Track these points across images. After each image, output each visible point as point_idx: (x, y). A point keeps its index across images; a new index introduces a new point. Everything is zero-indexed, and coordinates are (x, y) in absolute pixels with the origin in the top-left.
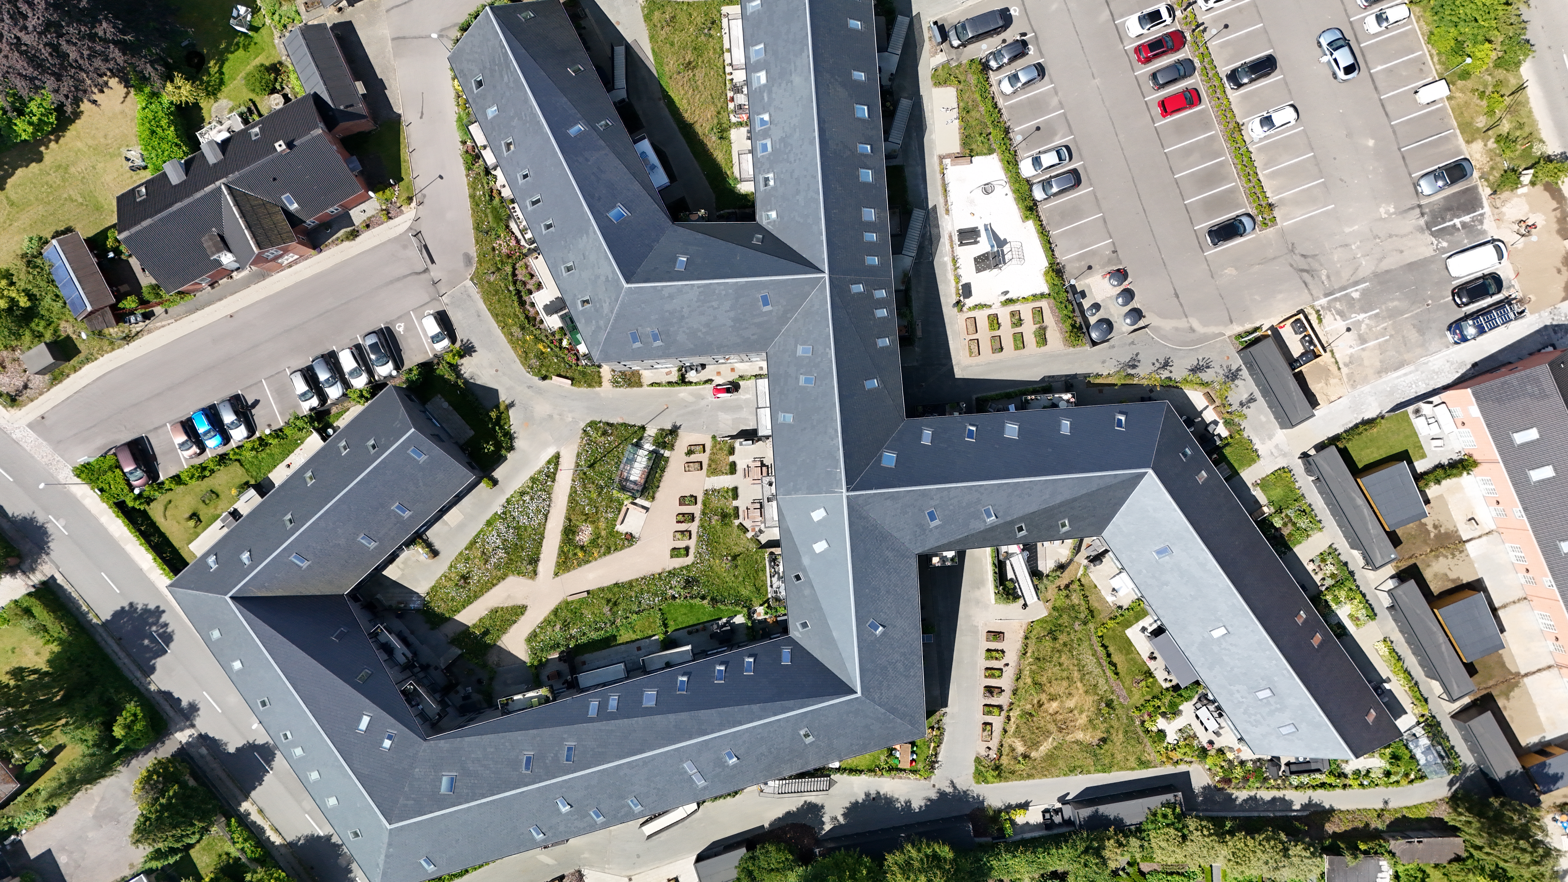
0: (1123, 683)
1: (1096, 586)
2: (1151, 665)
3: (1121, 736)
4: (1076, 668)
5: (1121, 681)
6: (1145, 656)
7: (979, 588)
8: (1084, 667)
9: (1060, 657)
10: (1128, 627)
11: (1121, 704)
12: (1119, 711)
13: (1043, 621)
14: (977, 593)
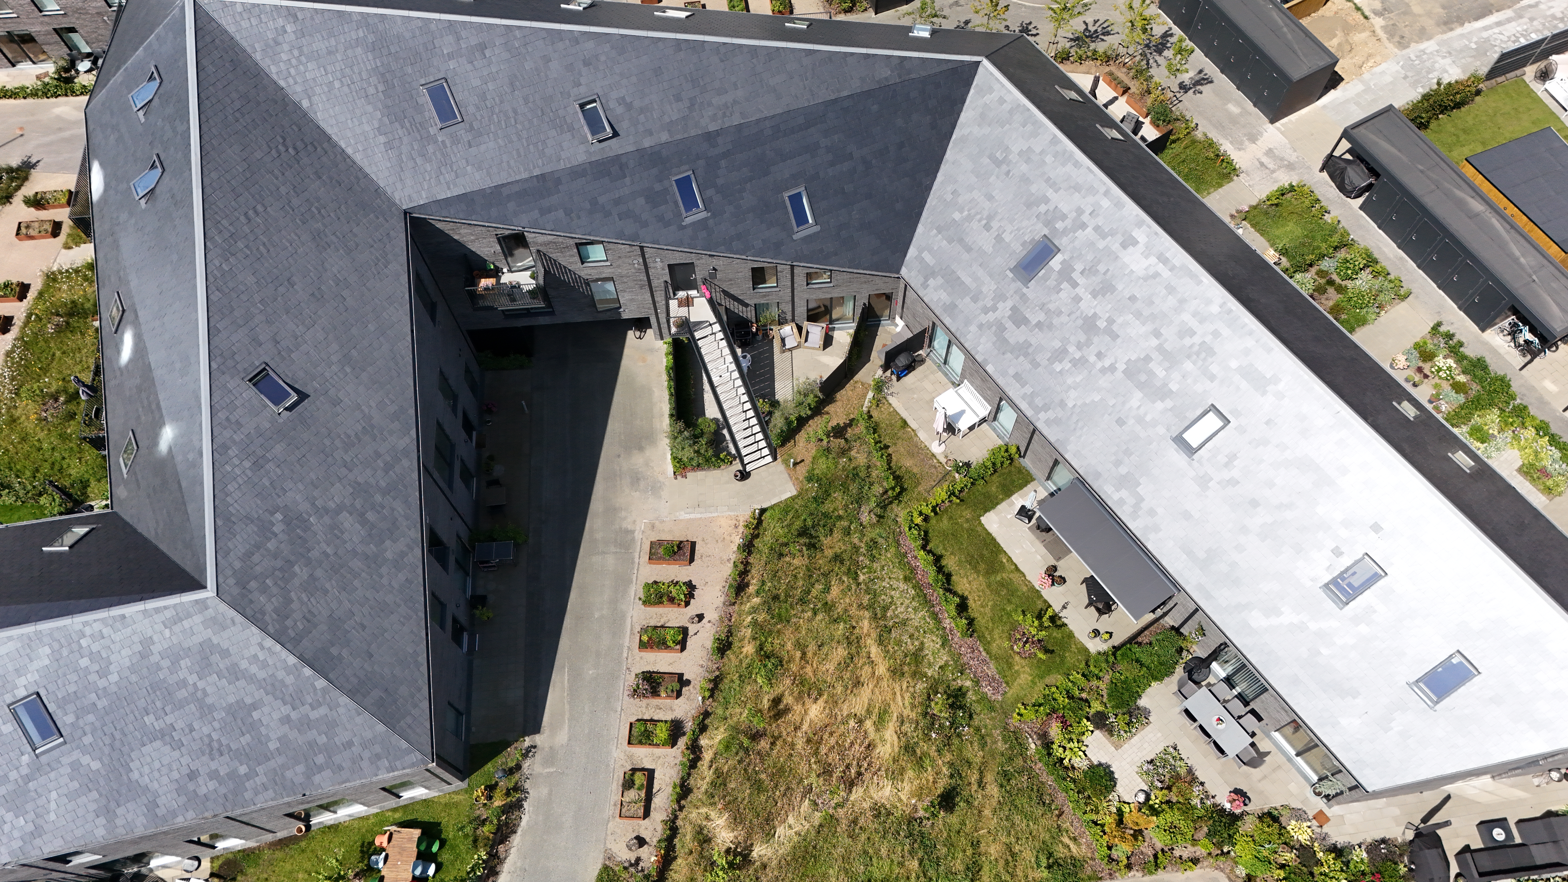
0: (987, 645)
1: (905, 423)
2: (1054, 596)
3: (993, 790)
4: (867, 614)
5: (981, 638)
6: (1035, 575)
7: (641, 449)
8: (885, 609)
9: (827, 589)
10: (986, 510)
11: (983, 698)
12: (983, 719)
13: (785, 508)
14: (637, 460)
